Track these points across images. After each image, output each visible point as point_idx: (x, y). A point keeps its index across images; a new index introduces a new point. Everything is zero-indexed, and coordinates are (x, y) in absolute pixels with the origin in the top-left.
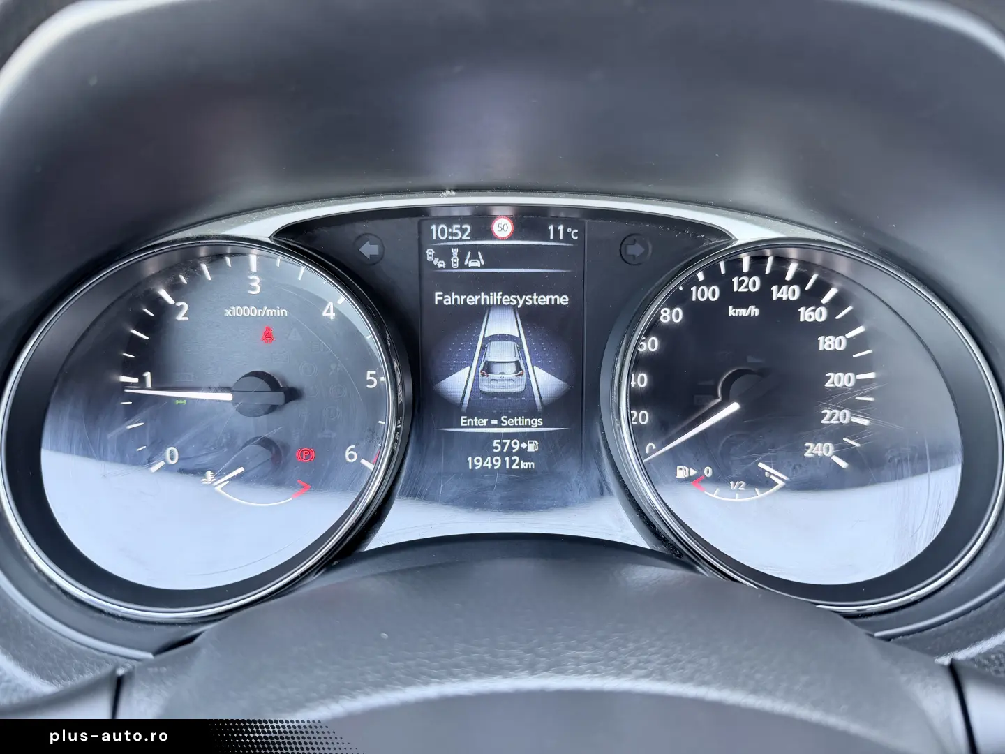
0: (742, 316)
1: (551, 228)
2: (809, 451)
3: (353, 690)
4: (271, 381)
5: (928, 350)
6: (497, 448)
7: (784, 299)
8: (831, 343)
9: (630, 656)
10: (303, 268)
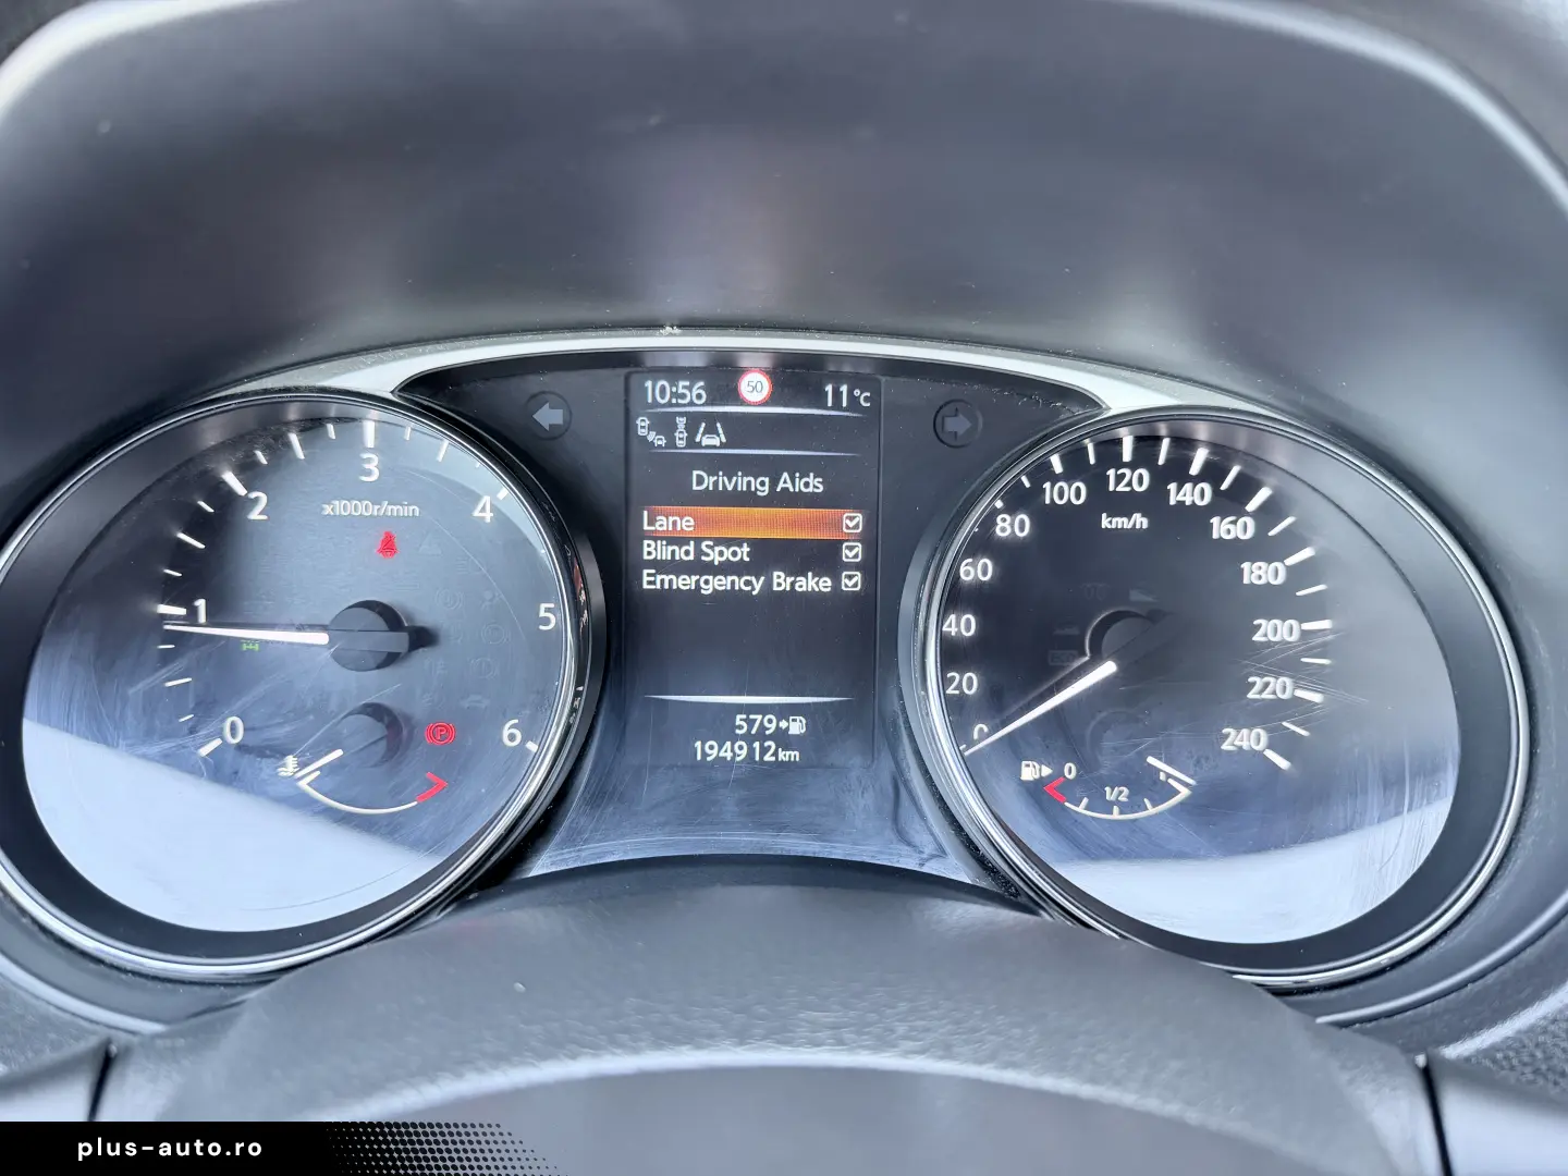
0: (1122, 528)
1: (829, 388)
2: (1229, 740)
3: (459, 1064)
4: (389, 616)
5: (1407, 582)
6: (741, 727)
7: (1187, 504)
8: (1261, 572)
9: (898, 1021)
10: (446, 442)
